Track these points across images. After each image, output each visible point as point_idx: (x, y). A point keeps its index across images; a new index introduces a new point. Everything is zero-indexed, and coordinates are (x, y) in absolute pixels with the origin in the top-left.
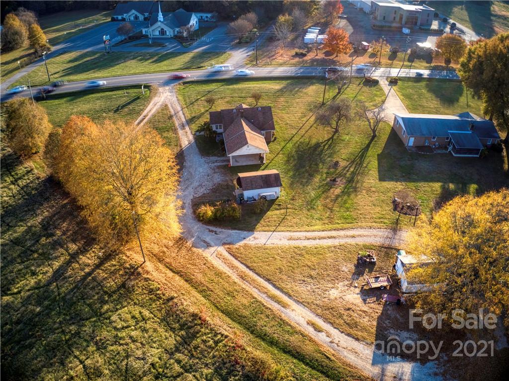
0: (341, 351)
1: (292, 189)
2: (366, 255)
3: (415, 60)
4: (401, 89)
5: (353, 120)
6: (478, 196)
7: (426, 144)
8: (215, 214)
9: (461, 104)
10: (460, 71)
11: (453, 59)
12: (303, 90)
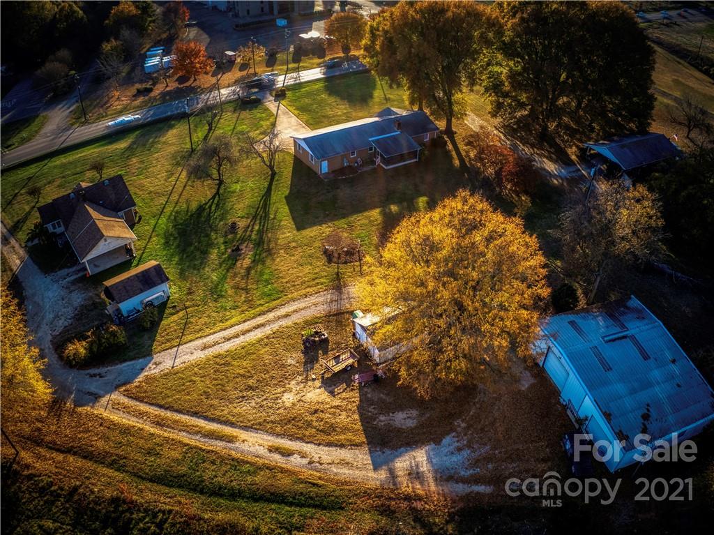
0: (328, 469)
1: (185, 280)
2: (312, 333)
3: (302, 58)
4: (293, 102)
5: (239, 161)
8: (89, 349)
9: (377, 100)
10: (365, 58)
11: (353, 45)
12: (161, 139)
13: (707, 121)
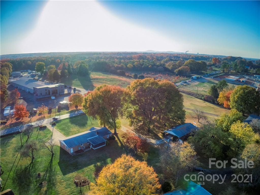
3: (61, 110)
4: (58, 127)
5: (40, 150)
6: (113, 163)
7: (79, 149)
9: (89, 124)
10: (83, 110)
11: (79, 105)
12: (10, 141)
13: (204, 115)
